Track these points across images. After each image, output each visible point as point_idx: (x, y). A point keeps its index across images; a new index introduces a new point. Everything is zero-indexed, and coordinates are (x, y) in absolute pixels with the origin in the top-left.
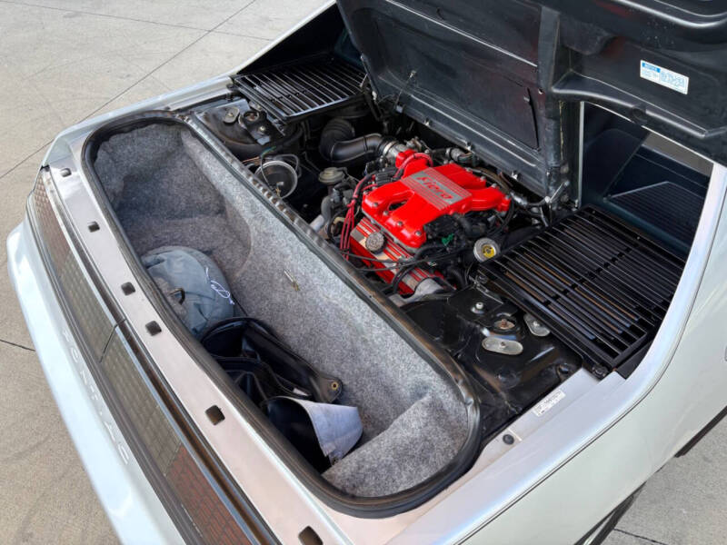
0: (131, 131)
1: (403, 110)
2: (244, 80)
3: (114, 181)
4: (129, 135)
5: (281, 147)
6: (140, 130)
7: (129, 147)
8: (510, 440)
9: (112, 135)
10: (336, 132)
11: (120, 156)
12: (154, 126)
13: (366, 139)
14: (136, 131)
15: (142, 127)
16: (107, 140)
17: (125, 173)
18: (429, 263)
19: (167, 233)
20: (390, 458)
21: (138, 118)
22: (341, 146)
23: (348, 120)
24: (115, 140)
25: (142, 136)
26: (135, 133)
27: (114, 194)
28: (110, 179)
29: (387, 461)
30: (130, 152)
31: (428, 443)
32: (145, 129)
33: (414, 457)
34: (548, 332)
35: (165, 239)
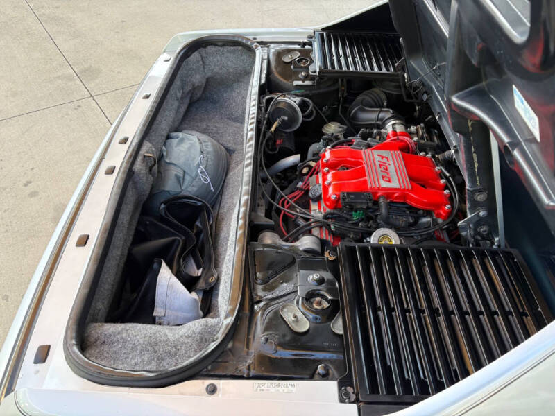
0: (223, 46)
1: (427, 99)
2: (322, 36)
3: (198, 76)
4: (221, 49)
5: (308, 92)
6: (229, 48)
7: (219, 58)
8: (212, 390)
9: (210, 45)
10: (367, 98)
11: (210, 62)
12: (240, 48)
13: (381, 111)
14: (227, 47)
15: (231, 46)
16: (205, 47)
17: (209, 74)
18: (332, 227)
19: (216, 127)
20: (141, 341)
21: (230, 38)
22: (363, 110)
23: (385, 93)
24: (210, 49)
25: (230, 53)
26: (226, 49)
27: (193, 85)
28: (196, 74)
29: (138, 341)
30: (218, 61)
31: (174, 350)
32: (232, 48)
33: (156, 352)
34: (341, 332)
35: (212, 130)
